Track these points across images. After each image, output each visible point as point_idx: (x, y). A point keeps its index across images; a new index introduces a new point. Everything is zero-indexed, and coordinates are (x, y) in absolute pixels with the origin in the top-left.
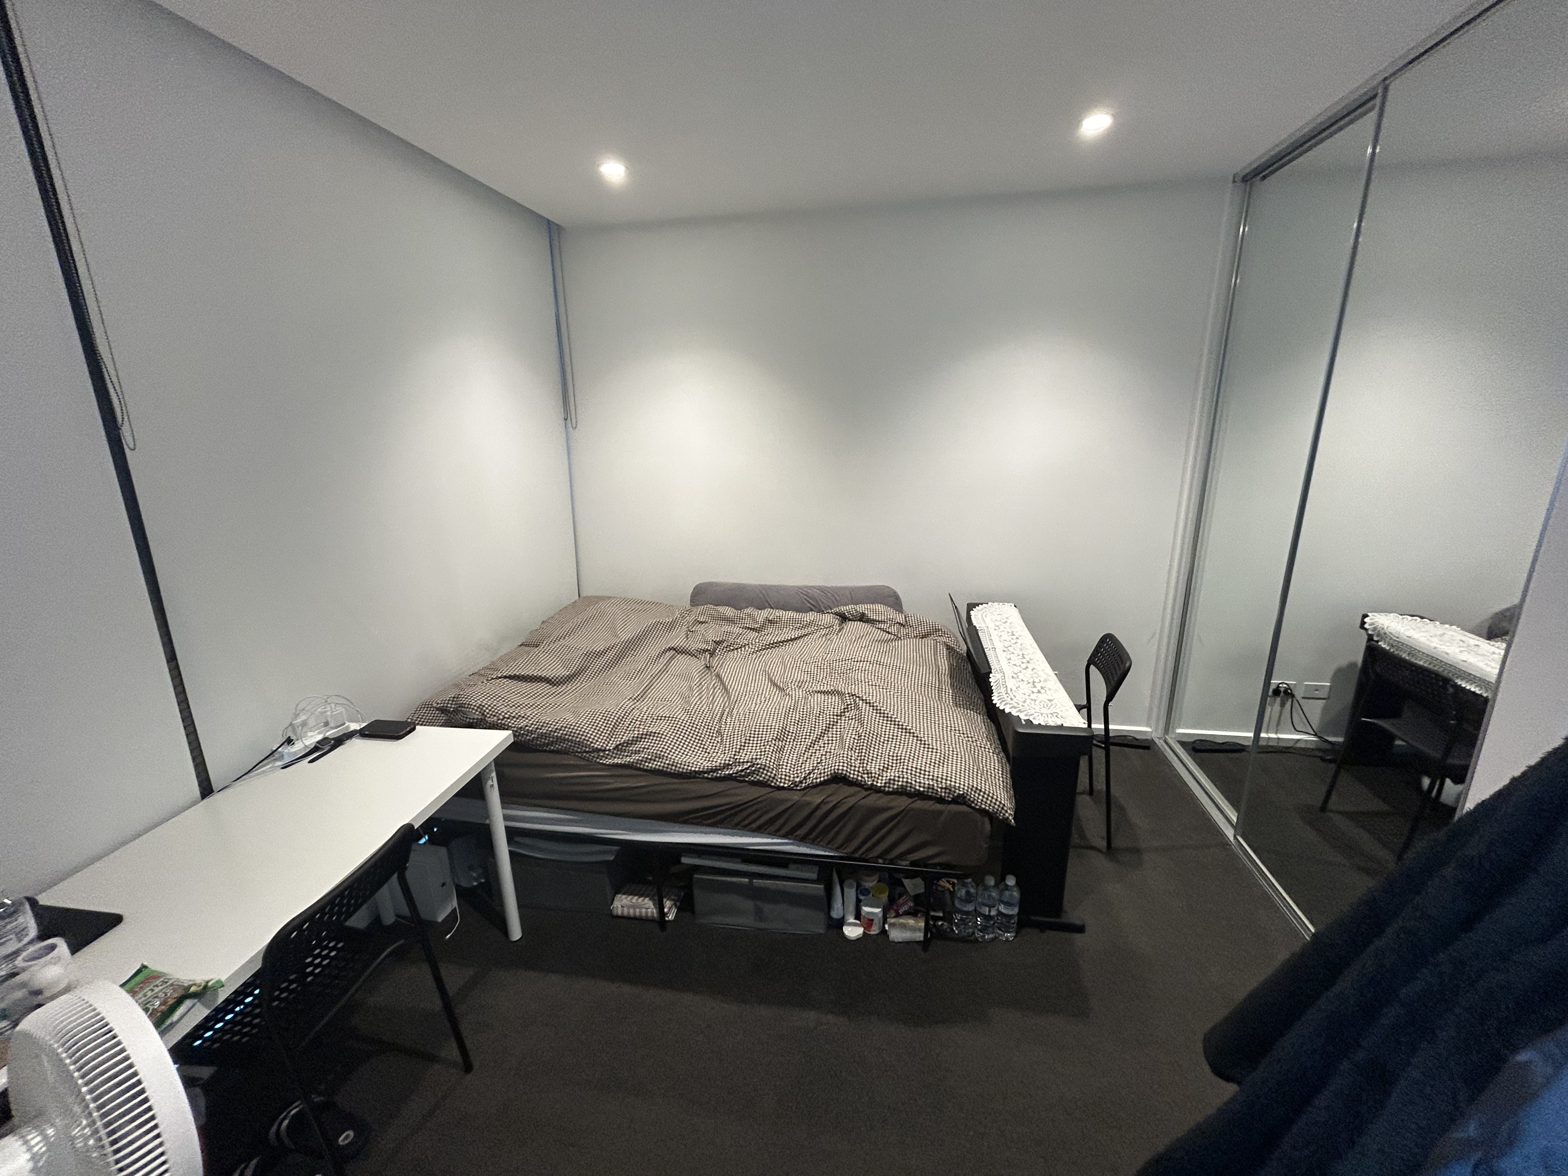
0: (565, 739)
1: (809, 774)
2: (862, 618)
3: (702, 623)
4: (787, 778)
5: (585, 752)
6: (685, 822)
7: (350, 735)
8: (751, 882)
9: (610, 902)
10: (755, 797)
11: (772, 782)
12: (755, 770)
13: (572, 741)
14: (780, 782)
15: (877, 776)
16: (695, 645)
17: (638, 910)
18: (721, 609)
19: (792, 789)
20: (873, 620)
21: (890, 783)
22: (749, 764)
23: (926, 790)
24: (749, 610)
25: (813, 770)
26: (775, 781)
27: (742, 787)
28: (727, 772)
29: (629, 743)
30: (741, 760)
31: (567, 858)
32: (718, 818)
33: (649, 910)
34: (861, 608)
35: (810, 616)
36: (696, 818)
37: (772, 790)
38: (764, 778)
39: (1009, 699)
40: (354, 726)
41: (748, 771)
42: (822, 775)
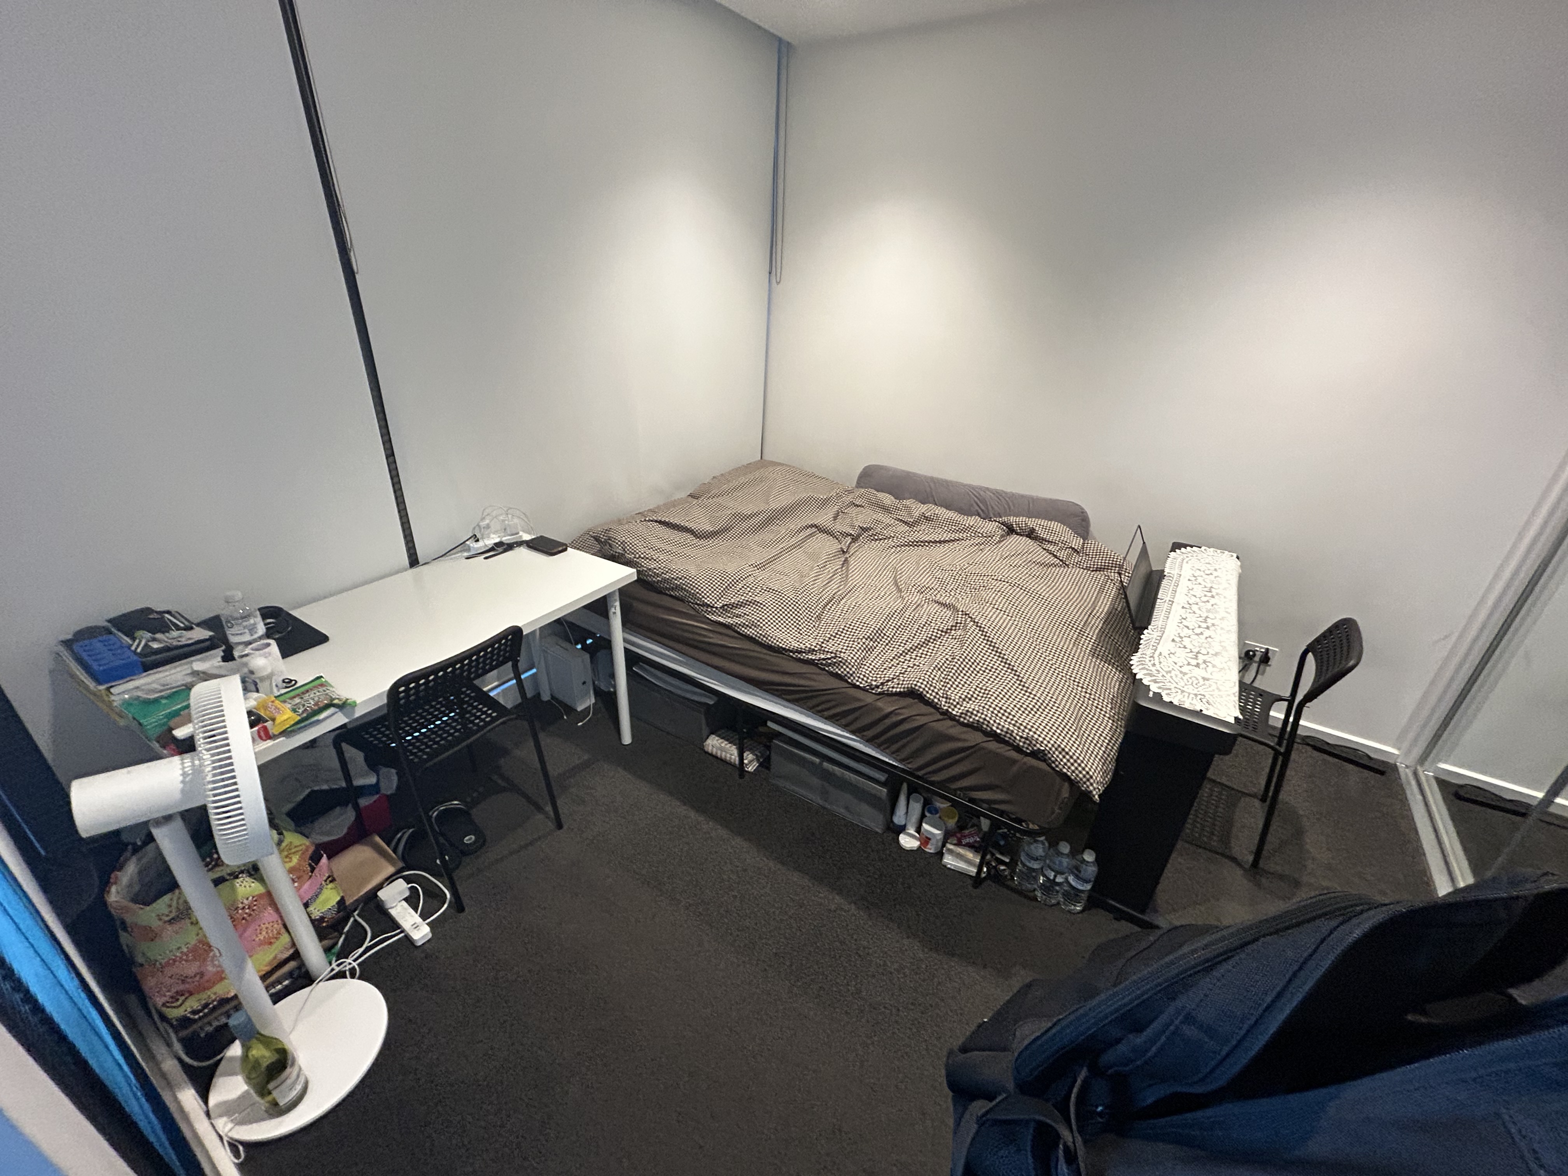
0: (682, 588)
1: (888, 681)
2: (1031, 534)
3: (858, 506)
4: (865, 679)
5: (696, 604)
6: (766, 691)
7: (520, 544)
8: (821, 764)
9: (705, 737)
10: (828, 687)
11: (849, 678)
12: (835, 662)
13: (687, 591)
14: (857, 681)
15: (955, 703)
16: (840, 526)
17: (724, 753)
18: (881, 495)
19: (867, 691)
20: (1043, 539)
21: (966, 715)
22: (833, 655)
23: (1003, 733)
24: (907, 502)
25: (893, 679)
26: (852, 678)
27: (819, 674)
28: (810, 657)
29: (734, 606)
30: (826, 650)
31: (679, 692)
32: (797, 696)
33: (733, 757)
34: (1032, 523)
35: (972, 521)
36: (777, 690)
37: (847, 685)
38: (842, 672)
39: (1150, 664)
40: (527, 537)
41: (829, 661)
42: (900, 686)
